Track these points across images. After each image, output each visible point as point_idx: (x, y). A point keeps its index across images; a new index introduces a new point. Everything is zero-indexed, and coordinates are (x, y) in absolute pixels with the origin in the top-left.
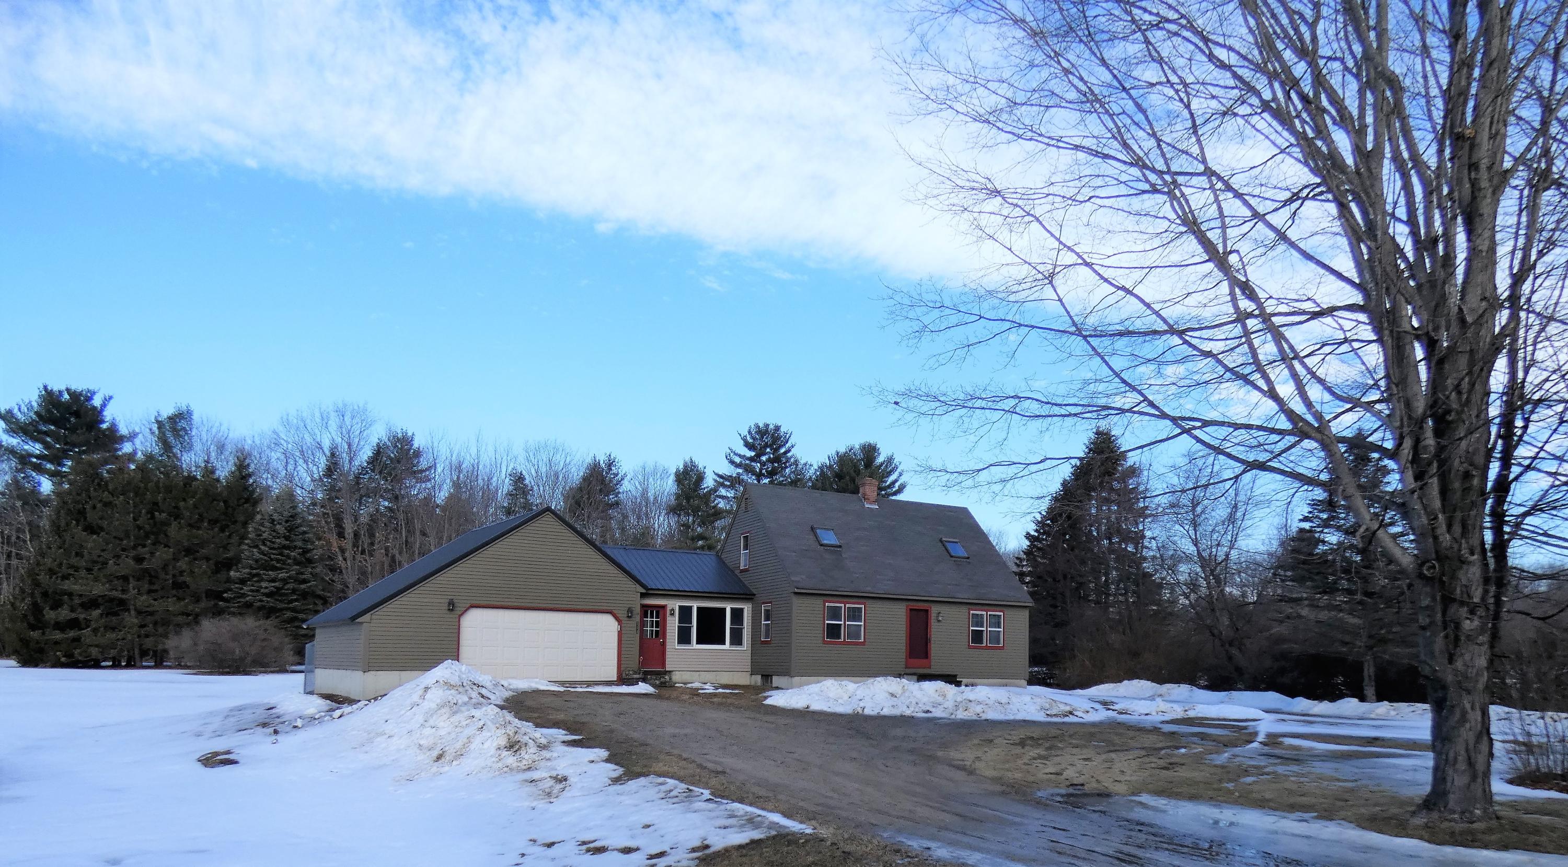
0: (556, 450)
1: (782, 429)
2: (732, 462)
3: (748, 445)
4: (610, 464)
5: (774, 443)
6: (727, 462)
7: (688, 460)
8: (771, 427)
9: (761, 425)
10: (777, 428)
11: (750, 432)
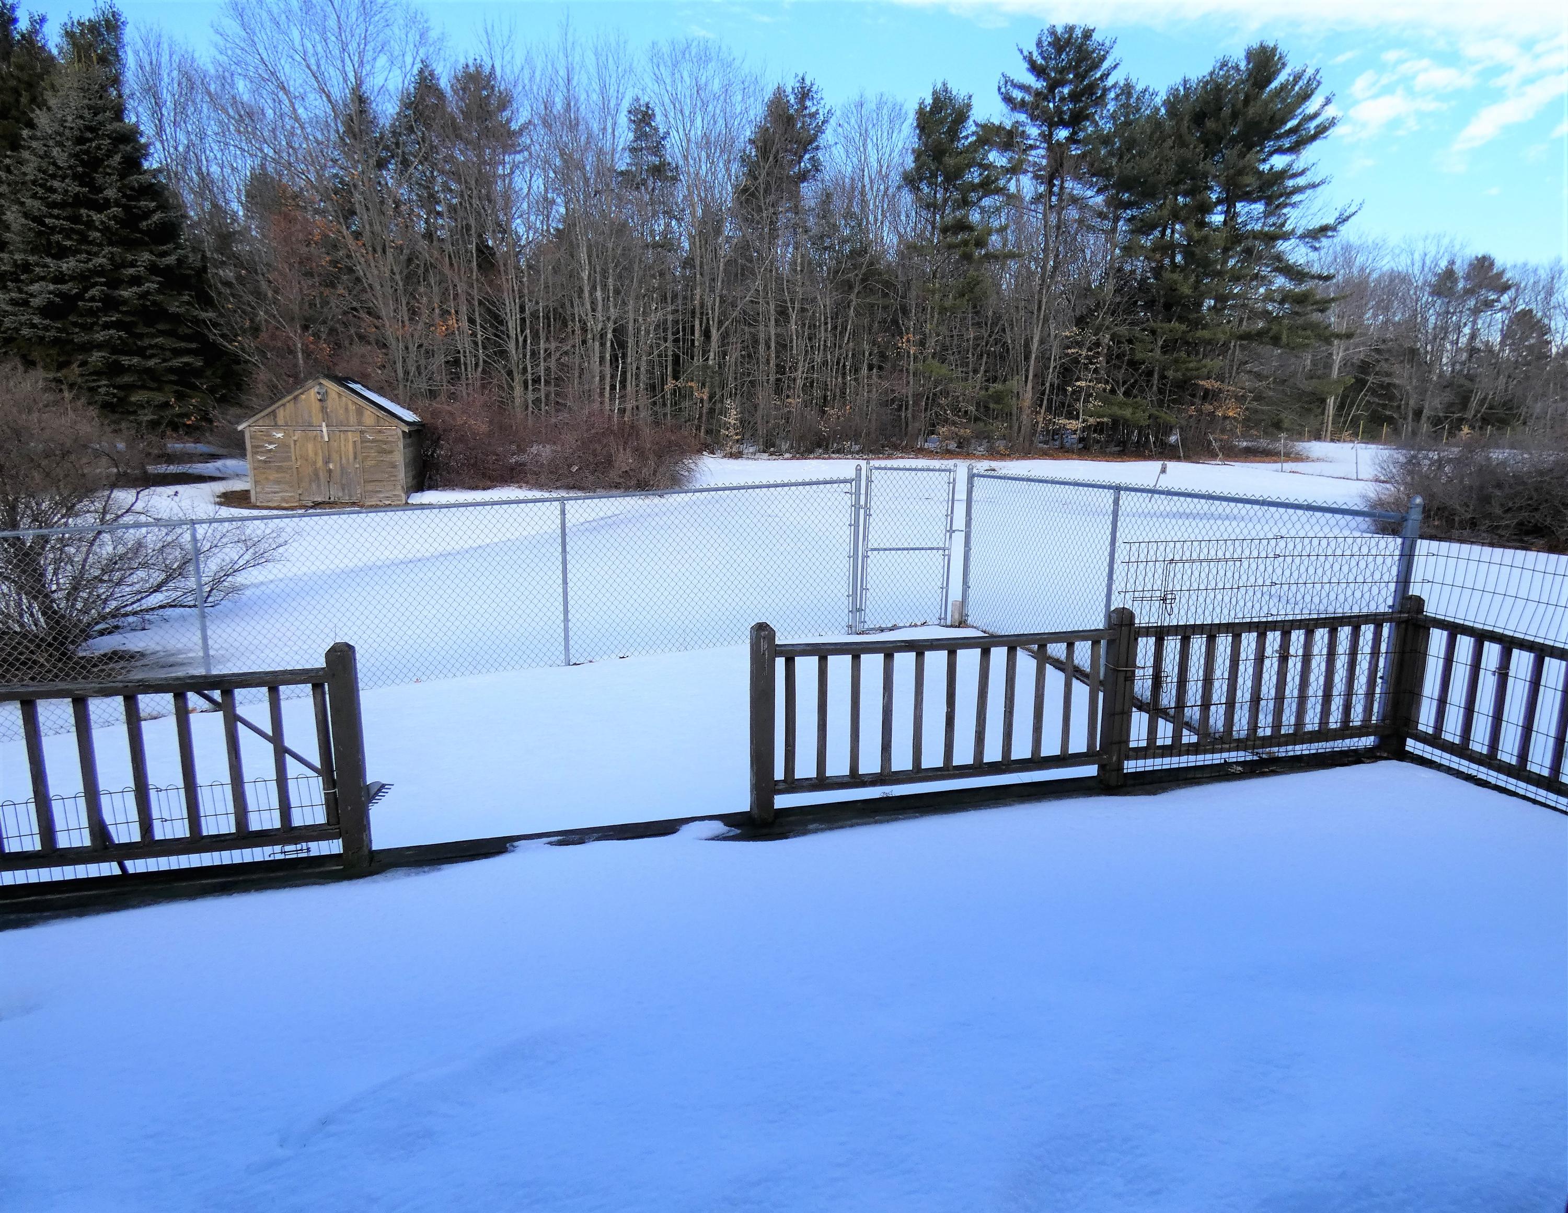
0: (704, 58)
1: (1096, 37)
2: (1008, 99)
3: (1036, 69)
4: (805, 94)
5: (1079, 62)
6: (999, 98)
7: (939, 86)
8: (1078, 33)
9: (1059, 30)
10: (1088, 34)
11: (1039, 44)
